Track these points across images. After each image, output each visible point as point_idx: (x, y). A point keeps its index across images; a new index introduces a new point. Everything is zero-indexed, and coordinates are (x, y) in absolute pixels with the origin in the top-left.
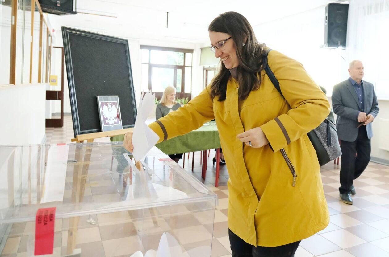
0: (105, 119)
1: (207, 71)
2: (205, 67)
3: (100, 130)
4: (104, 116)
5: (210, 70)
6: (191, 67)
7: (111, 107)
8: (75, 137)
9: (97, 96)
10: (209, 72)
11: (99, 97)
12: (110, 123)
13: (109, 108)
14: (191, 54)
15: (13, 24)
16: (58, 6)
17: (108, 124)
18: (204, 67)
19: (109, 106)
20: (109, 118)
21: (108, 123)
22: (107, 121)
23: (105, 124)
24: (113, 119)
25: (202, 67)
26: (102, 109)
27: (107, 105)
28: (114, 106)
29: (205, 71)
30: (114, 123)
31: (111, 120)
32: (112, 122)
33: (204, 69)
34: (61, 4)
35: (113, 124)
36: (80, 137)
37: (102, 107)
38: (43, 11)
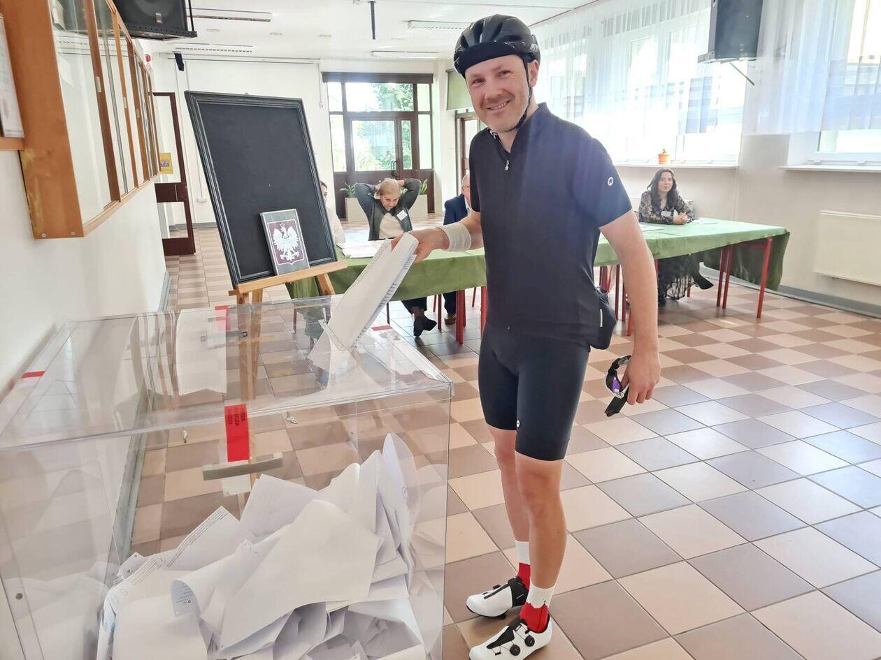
0: (279, 253)
1: (463, 120)
2: (459, 112)
3: (273, 273)
4: (276, 247)
5: (470, 119)
6: (430, 113)
7: (287, 230)
8: (235, 288)
9: (261, 214)
10: (467, 123)
11: (264, 215)
12: (288, 259)
13: (283, 233)
14: (428, 85)
15: (100, 91)
16: (159, 23)
17: (285, 260)
18: (456, 111)
19: (284, 229)
20: (285, 251)
21: (285, 258)
22: (282, 257)
23: (280, 261)
24: (292, 252)
25: (453, 111)
26: (272, 235)
27: (279, 228)
28: (291, 229)
29: (459, 120)
30: (294, 258)
31: (289, 253)
32: (290, 257)
33: (457, 115)
34: (163, 19)
35: (293, 260)
36: (243, 288)
37: (272, 233)
38: (133, 36)
